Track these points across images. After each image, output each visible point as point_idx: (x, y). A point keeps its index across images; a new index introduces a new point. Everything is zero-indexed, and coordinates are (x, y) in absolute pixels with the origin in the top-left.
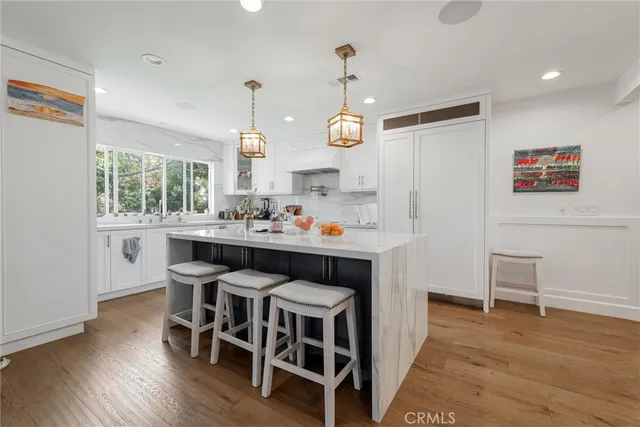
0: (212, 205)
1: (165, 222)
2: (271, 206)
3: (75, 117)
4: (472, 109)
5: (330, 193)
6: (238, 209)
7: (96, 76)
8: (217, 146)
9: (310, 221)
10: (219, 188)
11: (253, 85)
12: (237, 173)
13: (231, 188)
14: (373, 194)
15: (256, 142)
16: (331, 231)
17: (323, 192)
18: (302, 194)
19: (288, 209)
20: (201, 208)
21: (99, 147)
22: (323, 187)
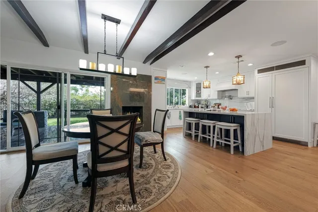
0: (187, 103)
1: (175, 108)
2: (208, 103)
3: (163, 82)
4: (302, 63)
5: (234, 98)
6: (196, 104)
7: (168, 72)
8: (189, 83)
9: (226, 107)
10: (190, 97)
11: (207, 67)
12: (196, 92)
13: (194, 97)
14: (253, 98)
15: (208, 84)
16: (233, 110)
17: (230, 98)
18: (221, 99)
19: (215, 104)
20: (183, 104)
21: (168, 87)
22: (230, 96)
